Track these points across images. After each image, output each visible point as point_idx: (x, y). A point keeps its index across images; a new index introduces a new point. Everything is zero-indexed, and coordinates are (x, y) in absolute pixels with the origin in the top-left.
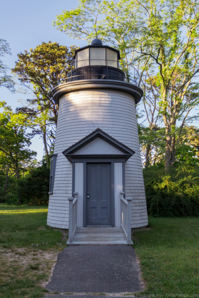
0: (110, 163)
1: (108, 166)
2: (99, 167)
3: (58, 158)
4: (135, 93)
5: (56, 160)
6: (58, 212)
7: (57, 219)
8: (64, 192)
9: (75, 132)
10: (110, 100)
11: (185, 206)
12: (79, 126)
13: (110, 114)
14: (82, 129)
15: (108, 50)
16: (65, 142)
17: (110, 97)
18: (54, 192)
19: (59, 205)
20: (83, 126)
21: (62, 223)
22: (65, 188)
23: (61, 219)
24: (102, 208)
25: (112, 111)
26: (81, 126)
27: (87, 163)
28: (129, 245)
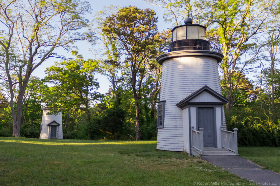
0: (213, 108)
1: (211, 110)
2: (205, 110)
3: (166, 103)
4: (219, 58)
5: (165, 104)
6: (170, 140)
7: (170, 145)
8: (174, 126)
9: (180, 86)
10: (204, 63)
11: (249, 139)
12: (183, 82)
13: (204, 73)
14: (185, 84)
15: (199, 27)
16: (172, 92)
17: (204, 61)
18: (165, 126)
19: (170, 135)
20: (186, 81)
21: (173, 147)
22: (174, 124)
23: (172, 145)
24: (209, 136)
25: (205, 71)
26: (184, 82)
27: (198, 108)
28: (237, 155)
